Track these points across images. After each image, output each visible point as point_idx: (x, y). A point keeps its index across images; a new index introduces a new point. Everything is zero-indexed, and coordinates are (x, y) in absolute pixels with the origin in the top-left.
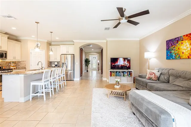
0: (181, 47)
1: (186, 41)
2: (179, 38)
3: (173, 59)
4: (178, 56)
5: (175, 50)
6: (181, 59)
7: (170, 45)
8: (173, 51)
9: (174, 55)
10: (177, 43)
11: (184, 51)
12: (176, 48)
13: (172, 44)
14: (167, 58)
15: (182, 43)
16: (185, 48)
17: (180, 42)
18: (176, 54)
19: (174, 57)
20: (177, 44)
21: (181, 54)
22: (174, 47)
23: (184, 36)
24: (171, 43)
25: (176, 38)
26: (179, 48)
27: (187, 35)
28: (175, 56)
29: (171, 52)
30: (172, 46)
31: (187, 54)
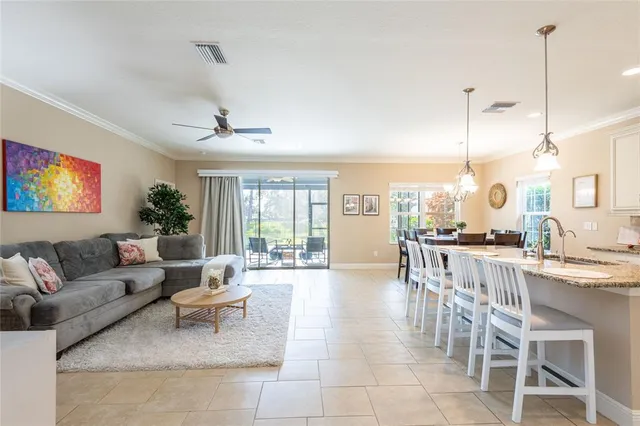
0: (56, 181)
1: (66, 171)
2: (52, 156)
3: (32, 211)
4: (48, 203)
5: (39, 183)
6: (54, 211)
7: (23, 163)
8: (33, 187)
9: (36, 199)
10: (46, 165)
11: (62, 194)
12: (43, 180)
13: (28, 162)
14: (5, 208)
15: (58, 173)
16: (61, 185)
17: (51, 166)
18: (41, 197)
19: (36, 205)
20: (46, 170)
21: (56, 201)
22: (37, 175)
23: (62, 155)
24: (27, 157)
25: (43, 151)
26: (50, 183)
27: (67, 158)
28: (39, 203)
29: (27, 189)
30: (30, 168)
31: (67, 200)
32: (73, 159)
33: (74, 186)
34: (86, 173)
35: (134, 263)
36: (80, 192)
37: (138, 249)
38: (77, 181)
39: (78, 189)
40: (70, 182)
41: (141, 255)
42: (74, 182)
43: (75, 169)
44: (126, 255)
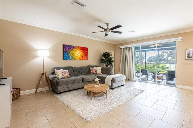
0: (75, 53)
1: (78, 50)
2: (74, 47)
3: (69, 59)
4: (73, 58)
5: (71, 53)
6: (75, 60)
7: (67, 49)
8: (70, 54)
9: (70, 57)
10: (73, 49)
11: (77, 56)
12: (72, 53)
13: (69, 49)
14: (64, 59)
15: (76, 51)
16: (77, 54)
18: (72, 56)
19: (70, 58)
21: (75, 57)
25: (72, 46)
26: (74, 53)
27: (78, 47)
29: (68, 55)
30: (69, 50)
31: (78, 57)
32: (80, 47)
33: (80, 54)
34: (83, 50)
35: (93, 74)
36: (82, 55)
37: (95, 70)
38: (81, 52)
39: (81, 54)
40: (79, 53)
41: (95, 72)
42: (80, 53)
43: (80, 50)
44: (92, 71)
